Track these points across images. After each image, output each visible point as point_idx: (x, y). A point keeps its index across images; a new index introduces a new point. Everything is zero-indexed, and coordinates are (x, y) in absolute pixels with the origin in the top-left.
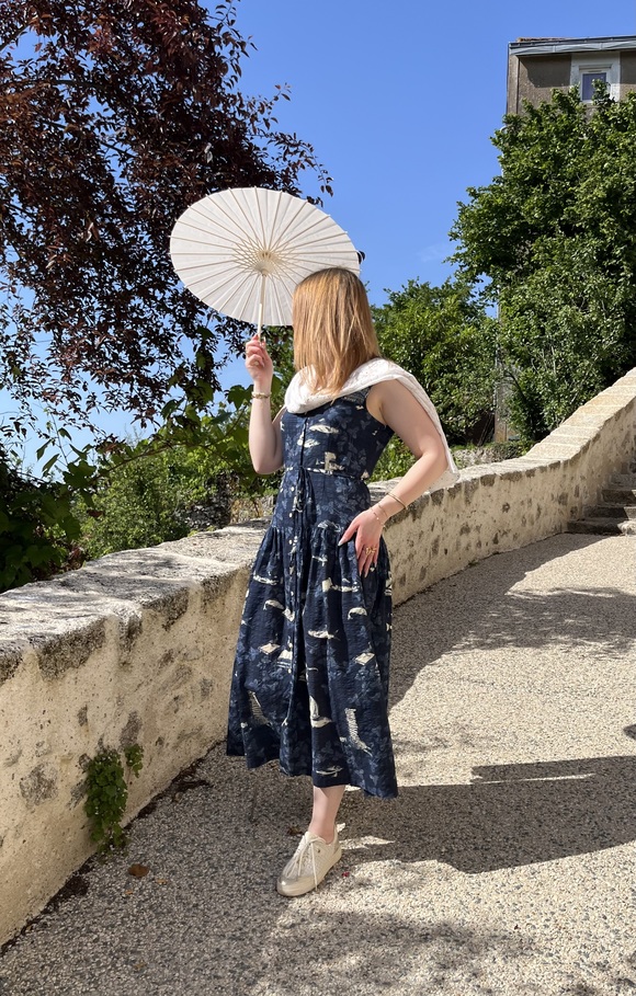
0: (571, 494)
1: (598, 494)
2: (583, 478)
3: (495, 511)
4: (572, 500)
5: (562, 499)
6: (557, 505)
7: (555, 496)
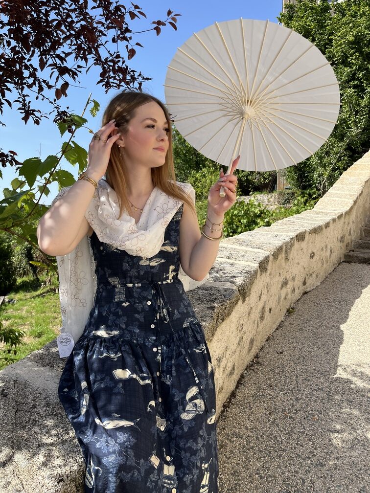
0: (347, 235)
1: (361, 231)
2: (353, 222)
4: (348, 239)
5: (342, 239)
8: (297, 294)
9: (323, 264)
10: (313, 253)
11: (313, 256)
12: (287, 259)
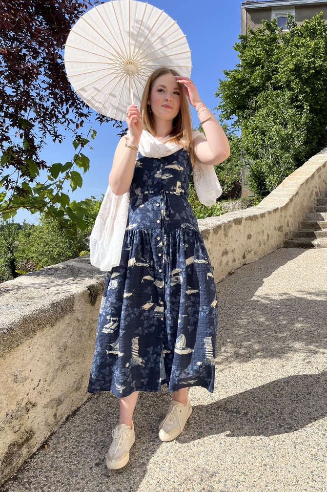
0: (285, 226)
1: (299, 224)
2: (291, 216)
3: (243, 239)
4: (286, 229)
5: (280, 229)
6: (278, 232)
7: (277, 227)
8: (237, 264)
9: (260, 245)
10: (250, 235)
11: (250, 238)
12: (226, 235)
